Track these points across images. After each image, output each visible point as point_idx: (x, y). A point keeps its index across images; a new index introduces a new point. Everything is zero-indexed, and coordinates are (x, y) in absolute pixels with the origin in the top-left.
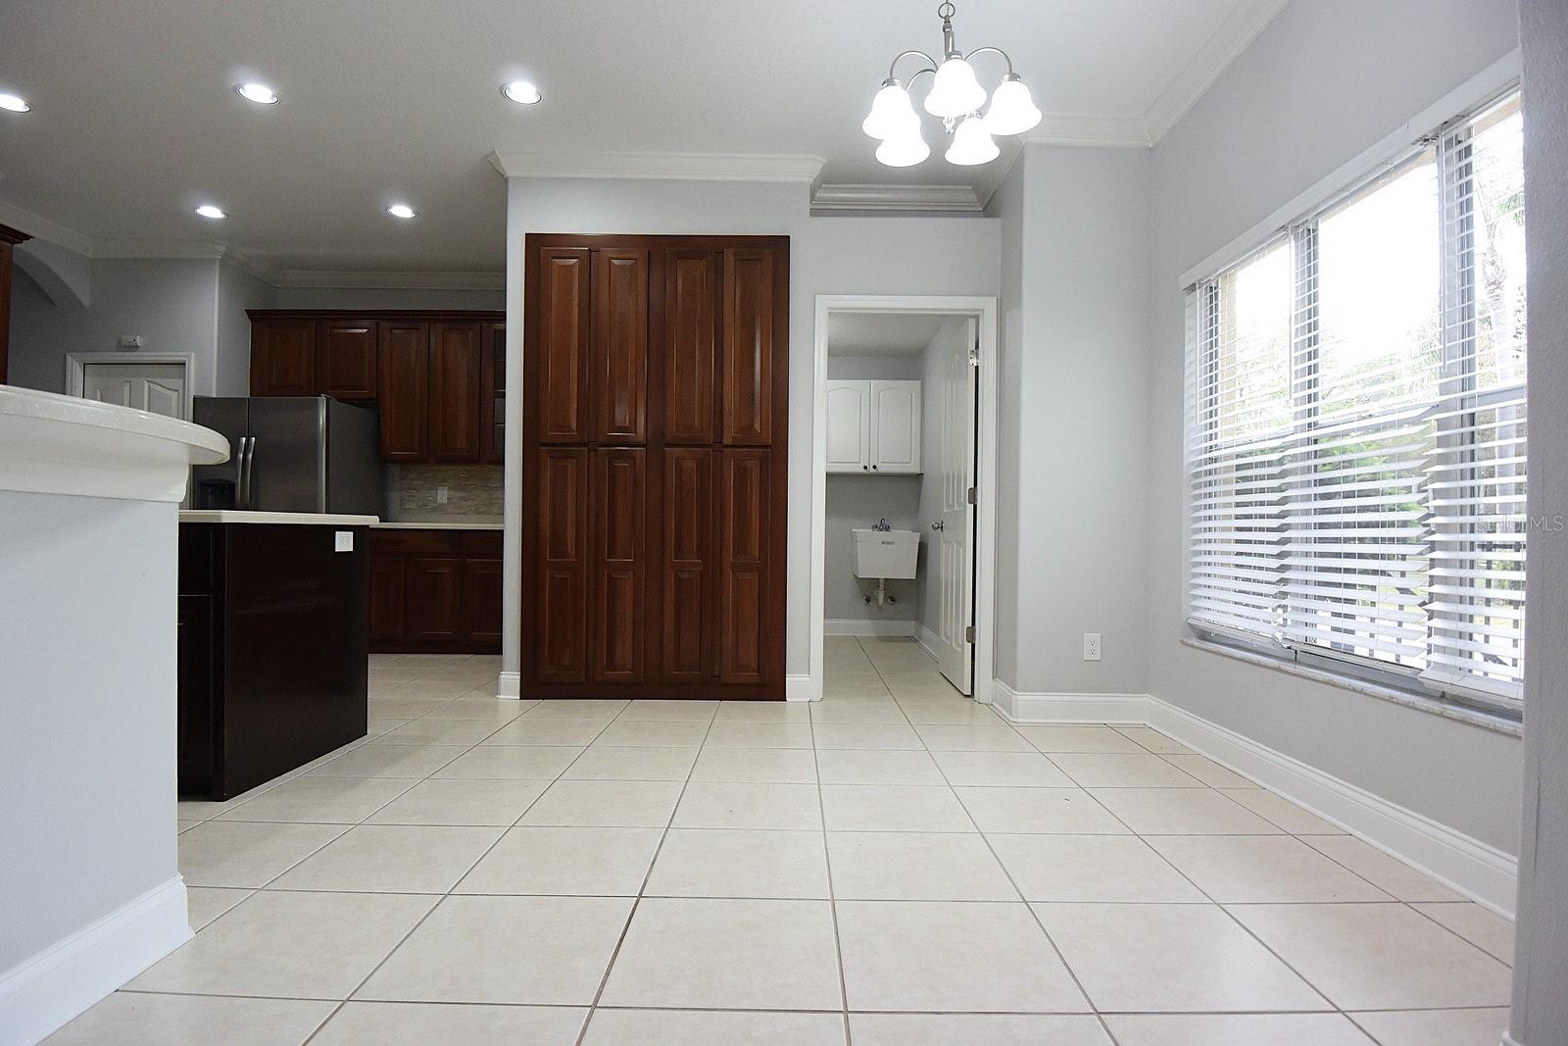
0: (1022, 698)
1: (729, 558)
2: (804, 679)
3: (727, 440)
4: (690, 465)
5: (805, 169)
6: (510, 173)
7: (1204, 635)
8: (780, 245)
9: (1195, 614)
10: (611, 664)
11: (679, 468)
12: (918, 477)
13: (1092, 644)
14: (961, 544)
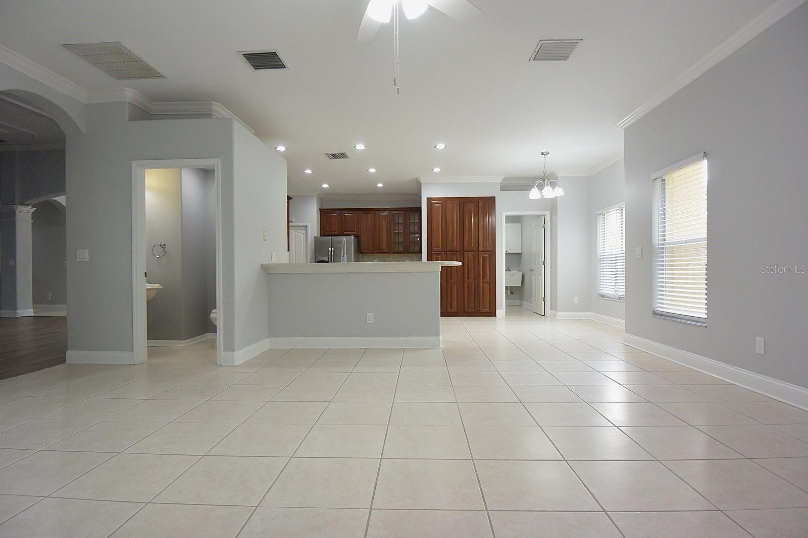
0: (559, 313)
1: (481, 280)
2: (501, 311)
3: (480, 250)
4: (471, 256)
5: (499, 180)
6: (422, 182)
7: (603, 296)
8: (493, 199)
9: (600, 291)
10: (451, 307)
11: (468, 257)
12: (520, 254)
13: (576, 300)
14: (541, 275)
